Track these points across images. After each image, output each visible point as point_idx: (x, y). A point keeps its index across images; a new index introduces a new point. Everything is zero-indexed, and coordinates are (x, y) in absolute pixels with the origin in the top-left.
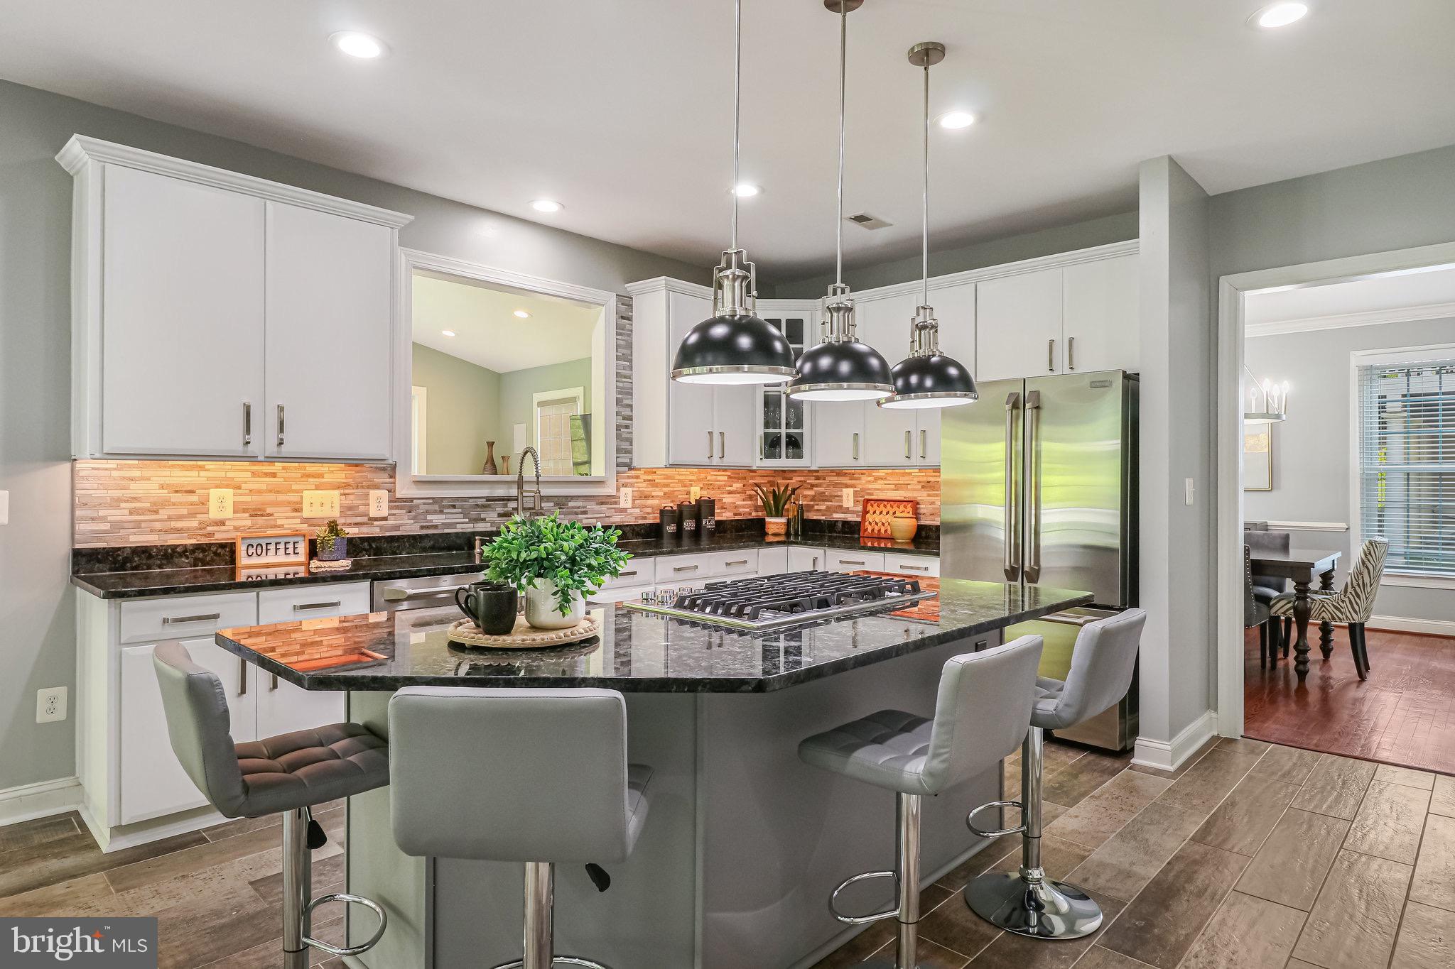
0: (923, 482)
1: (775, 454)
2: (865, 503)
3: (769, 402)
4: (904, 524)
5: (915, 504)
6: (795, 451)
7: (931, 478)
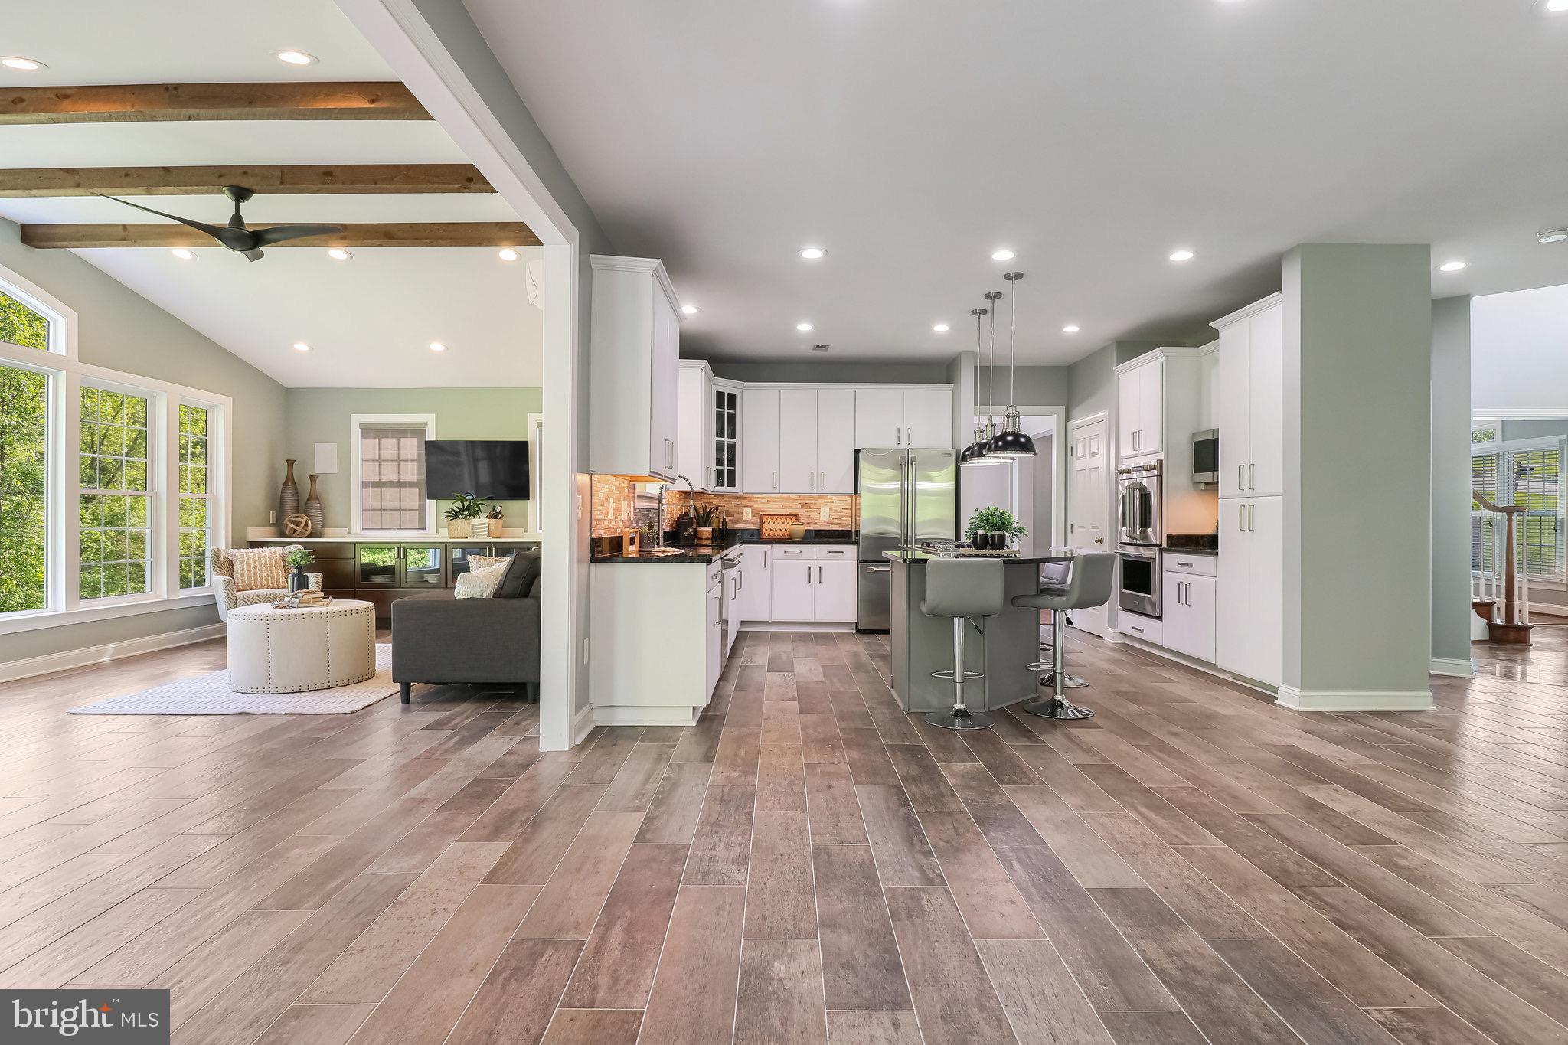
0: (802, 503)
1: (720, 483)
2: (761, 517)
3: (720, 448)
4: (799, 529)
5: (797, 517)
6: (732, 483)
7: (808, 500)
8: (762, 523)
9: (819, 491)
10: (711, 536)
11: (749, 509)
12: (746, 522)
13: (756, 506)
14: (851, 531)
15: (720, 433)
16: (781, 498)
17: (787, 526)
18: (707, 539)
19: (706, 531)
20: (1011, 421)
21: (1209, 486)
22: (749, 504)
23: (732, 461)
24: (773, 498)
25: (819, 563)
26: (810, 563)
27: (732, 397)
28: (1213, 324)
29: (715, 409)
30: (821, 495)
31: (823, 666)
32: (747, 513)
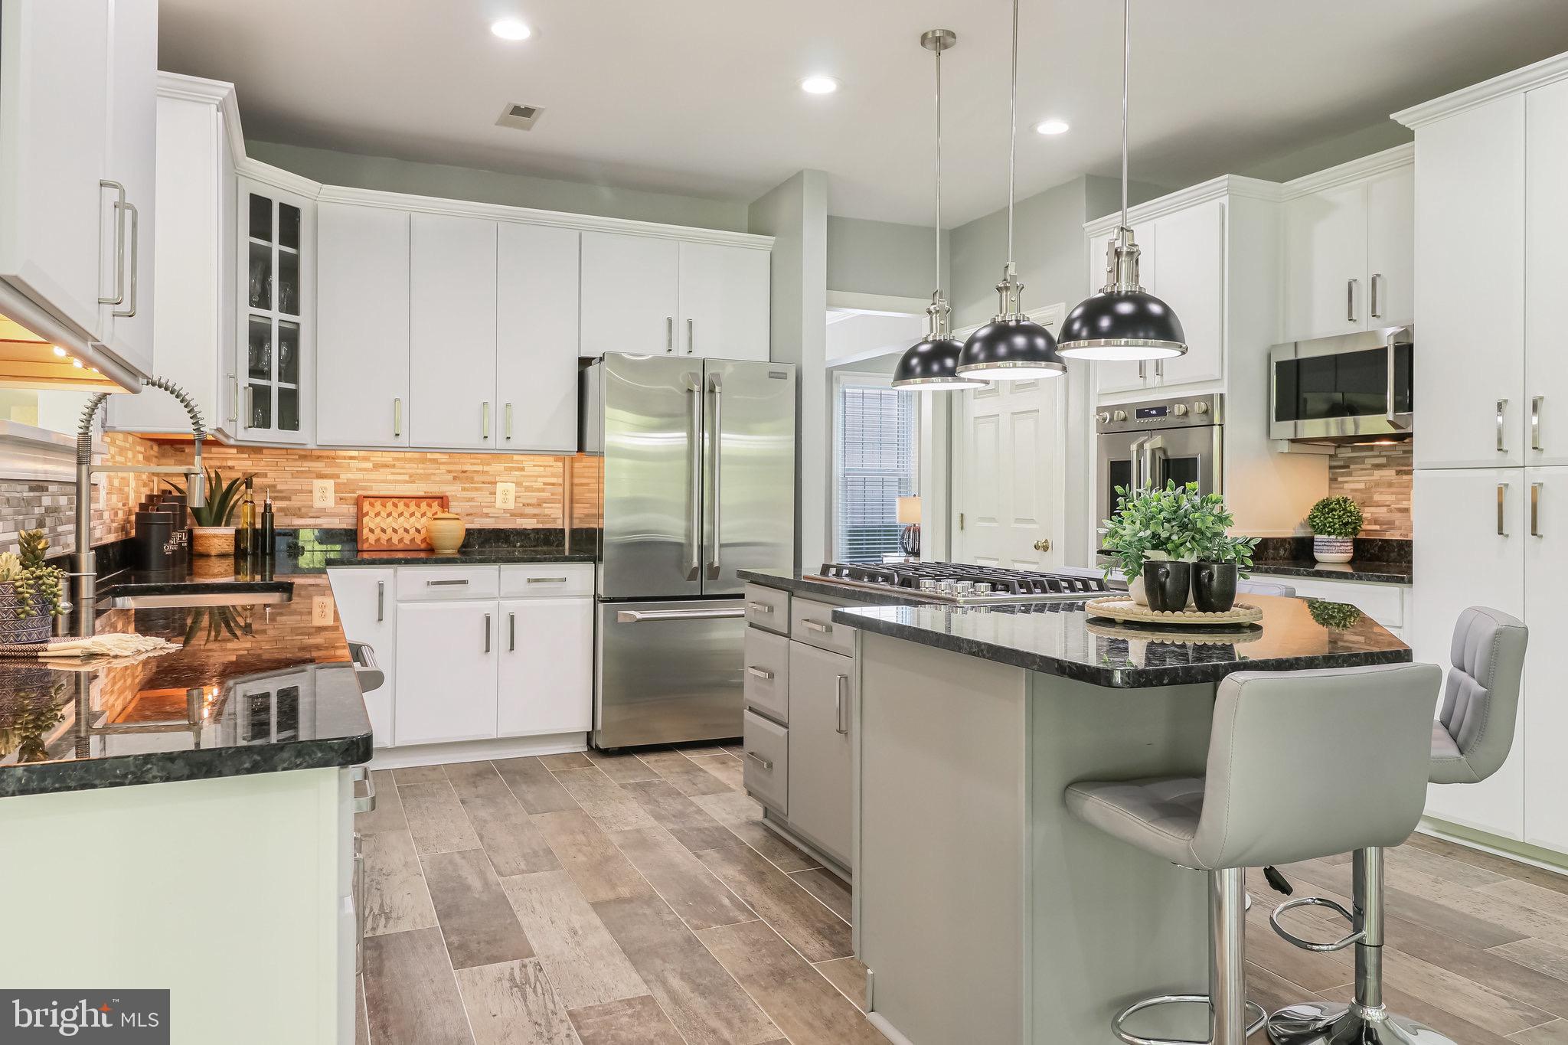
0: (456, 471)
1: (257, 419)
2: (358, 502)
3: (258, 337)
4: (450, 531)
5: (443, 501)
6: (289, 420)
7: (469, 466)
8: (360, 515)
9: (502, 444)
10: (231, 549)
11: (329, 484)
12: (322, 513)
13: (345, 477)
14: (562, 531)
15: (261, 299)
16: (405, 460)
17: (422, 523)
18: (223, 556)
19: (218, 537)
21: (1298, 447)
22: (328, 471)
23: (290, 370)
25: (510, 606)
26: (488, 607)
27: (290, 215)
28: (1400, 117)
29: (245, 239)
30: (496, 455)
31: (597, 906)
32: (317, 494)
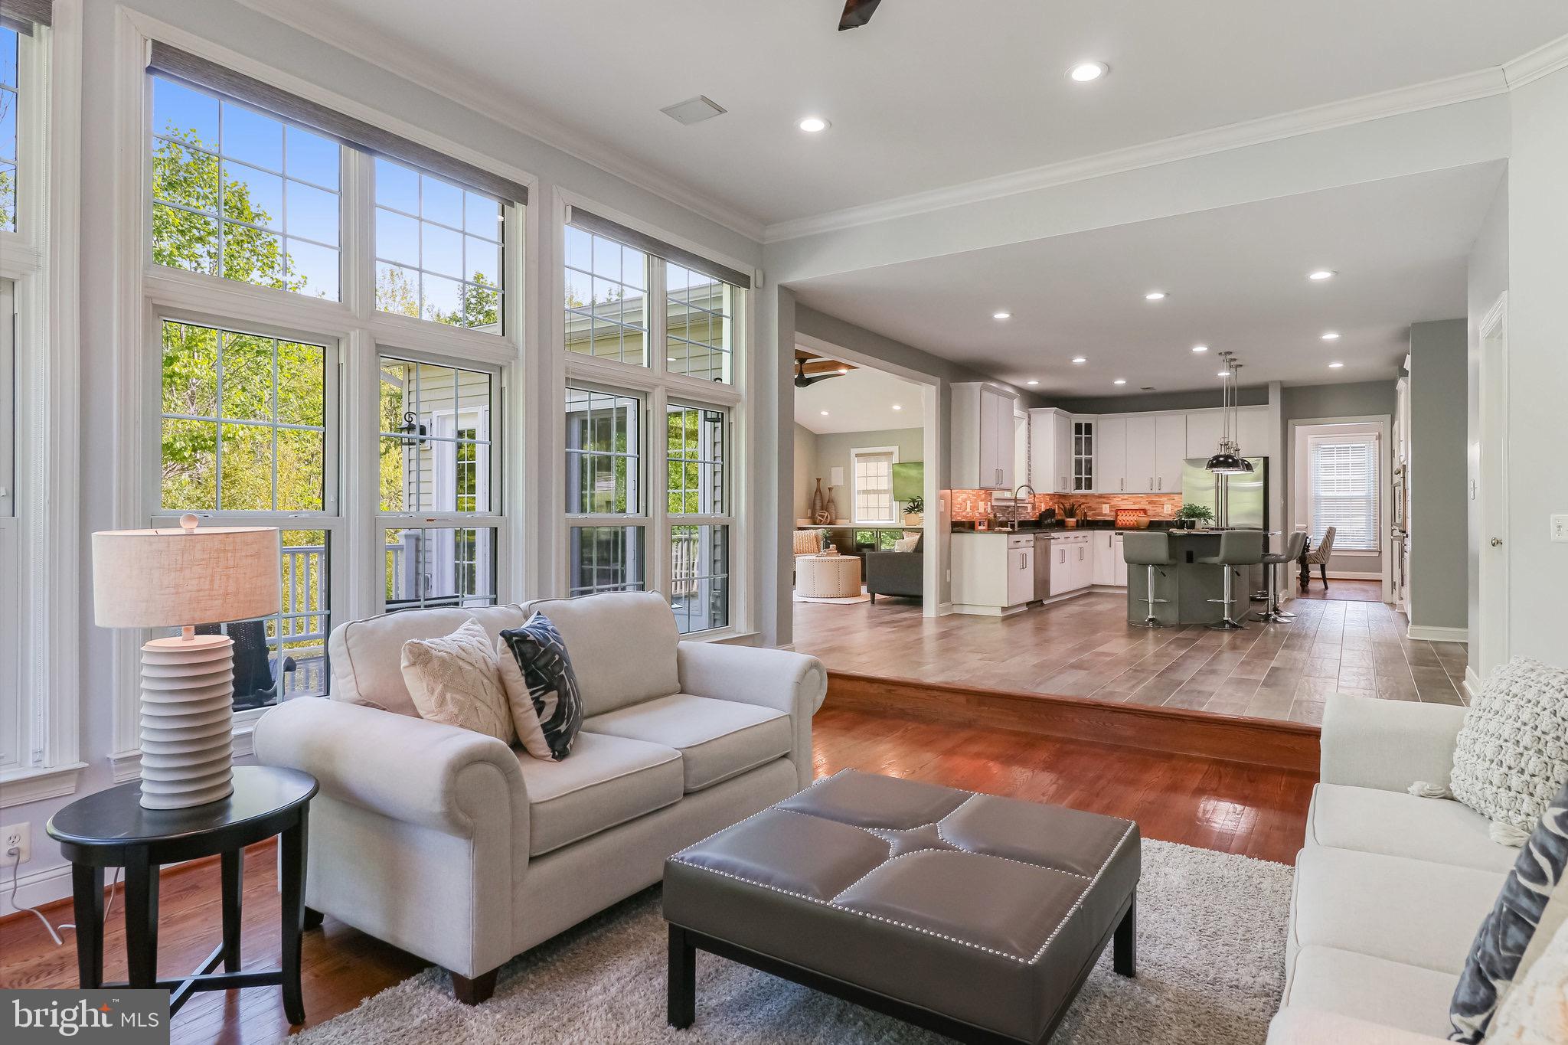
0: (1149, 500)
1: (1078, 487)
2: (1117, 511)
3: (1078, 462)
4: (1144, 520)
5: (1145, 511)
6: (1089, 486)
7: (1154, 499)
8: (1117, 515)
9: (1158, 491)
11: (1106, 506)
12: (1105, 515)
13: (1111, 504)
15: (1079, 452)
16: (1131, 497)
17: (1135, 518)
19: (1071, 521)
20: (1223, 448)
22: (1105, 501)
23: (1089, 471)
24: (1126, 497)
27: (1088, 426)
29: (1073, 436)
30: (1162, 494)
32: (1104, 508)
